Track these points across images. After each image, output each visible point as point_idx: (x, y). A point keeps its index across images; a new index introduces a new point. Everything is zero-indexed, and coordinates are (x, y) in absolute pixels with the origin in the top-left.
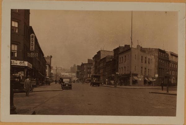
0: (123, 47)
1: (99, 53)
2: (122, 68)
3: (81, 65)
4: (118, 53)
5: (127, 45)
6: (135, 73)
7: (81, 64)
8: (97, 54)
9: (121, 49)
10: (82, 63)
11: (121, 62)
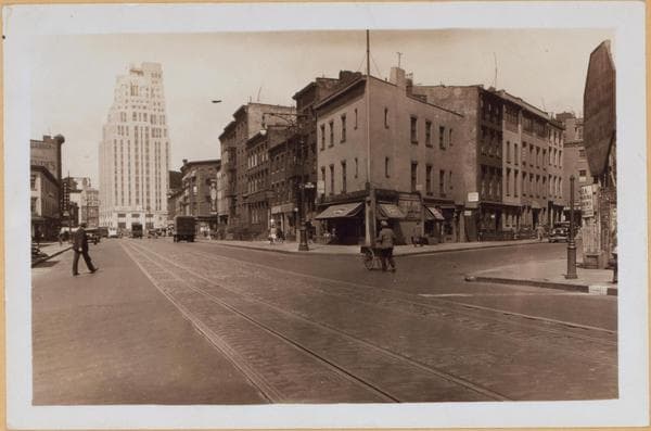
0: (333, 80)
1: (241, 114)
2: (332, 168)
3: (182, 169)
4: (315, 107)
5: (349, 73)
6: (385, 187)
7: (182, 164)
8: (233, 119)
9: (325, 88)
10: (185, 161)
11: (328, 143)
